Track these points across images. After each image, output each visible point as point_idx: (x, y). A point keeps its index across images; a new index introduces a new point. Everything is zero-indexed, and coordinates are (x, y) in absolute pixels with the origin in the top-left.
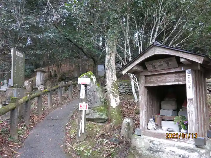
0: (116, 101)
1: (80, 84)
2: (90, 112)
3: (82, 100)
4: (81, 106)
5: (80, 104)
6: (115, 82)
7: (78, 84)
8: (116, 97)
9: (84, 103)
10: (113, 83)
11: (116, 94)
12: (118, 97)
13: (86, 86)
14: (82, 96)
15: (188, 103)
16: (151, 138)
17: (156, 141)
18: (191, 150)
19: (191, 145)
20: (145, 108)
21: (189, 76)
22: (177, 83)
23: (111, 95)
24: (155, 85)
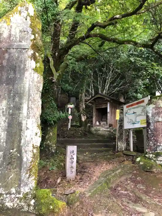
0: (84, 118)
4: (69, 117)
6: (84, 108)
7: (68, 107)
12: (86, 116)
15: (108, 113)
16: (96, 127)
17: (98, 128)
18: (108, 128)
19: (108, 127)
20: (95, 116)
21: (108, 105)
22: (105, 107)
23: (82, 115)
24: (99, 108)
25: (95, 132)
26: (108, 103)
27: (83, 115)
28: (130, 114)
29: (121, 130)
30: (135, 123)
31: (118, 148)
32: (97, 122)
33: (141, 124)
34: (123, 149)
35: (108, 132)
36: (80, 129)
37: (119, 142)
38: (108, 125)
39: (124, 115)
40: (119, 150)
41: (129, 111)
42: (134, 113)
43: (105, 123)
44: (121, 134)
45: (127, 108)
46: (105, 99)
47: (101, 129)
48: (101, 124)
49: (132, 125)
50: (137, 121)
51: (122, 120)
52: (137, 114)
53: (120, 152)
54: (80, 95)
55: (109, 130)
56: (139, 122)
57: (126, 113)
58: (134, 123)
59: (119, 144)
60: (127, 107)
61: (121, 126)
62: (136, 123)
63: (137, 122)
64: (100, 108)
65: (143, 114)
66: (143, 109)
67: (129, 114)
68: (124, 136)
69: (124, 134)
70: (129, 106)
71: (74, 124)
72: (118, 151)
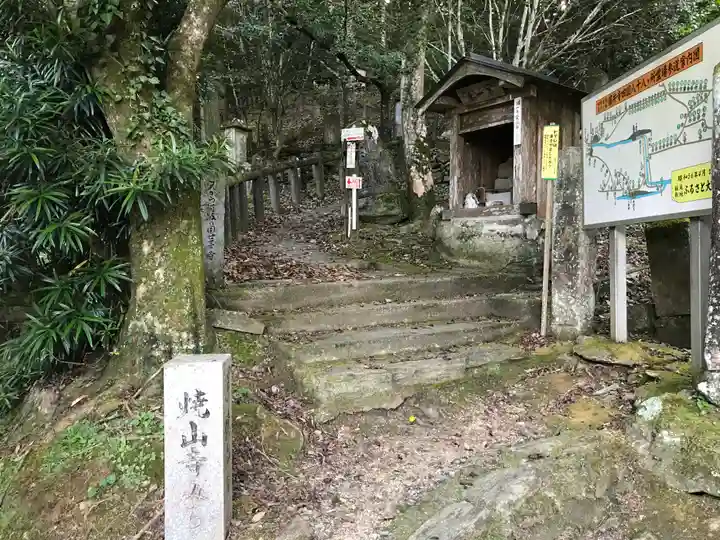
0: (424, 181)
1: (345, 141)
2: (367, 203)
3: (350, 172)
4: (349, 182)
5: (347, 178)
6: (422, 139)
7: (342, 140)
8: (425, 173)
9: (354, 176)
10: (418, 141)
11: (425, 167)
12: (430, 173)
13: (357, 143)
14: (351, 162)
15: (516, 152)
16: (464, 219)
17: (471, 221)
18: (514, 222)
19: (516, 216)
20: (458, 172)
21: (518, 109)
22: (503, 122)
23: (413, 168)
24: (474, 129)
25: (458, 242)
26: (516, 100)
27: (419, 169)
28: (616, 144)
29: (568, 229)
30: (644, 188)
31: (551, 318)
32: (469, 195)
33: (679, 193)
34: (578, 328)
35: (517, 241)
36: (404, 229)
37: (554, 291)
38: (516, 206)
39: (585, 152)
40: (559, 330)
41: (608, 127)
42: (637, 134)
43: (503, 197)
44: (570, 252)
45: (599, 111)
46: (501, 83)
47: (486, 229)
48: (488, 204)
49: (626, 202)
50: (655, 178)
51: (570, 182)
52: (657, 137)
53: (563, 338)
54: (404, 81)
55: (519, 229)
56: (661, 185)
57: (596, 139)
58: (635, 194)
59: (556, 298)
60: (601, 106)
61: (569, 212)
62: (645, 193)
63: (653, 184)
64: (482, 128)
65: (692, 133)
66: (692, 105)
67: (608, 142)
68: (582, 263)
69: (581, 250)
70: (611, 100)
71: (380, 210)
72: (551, 337)
